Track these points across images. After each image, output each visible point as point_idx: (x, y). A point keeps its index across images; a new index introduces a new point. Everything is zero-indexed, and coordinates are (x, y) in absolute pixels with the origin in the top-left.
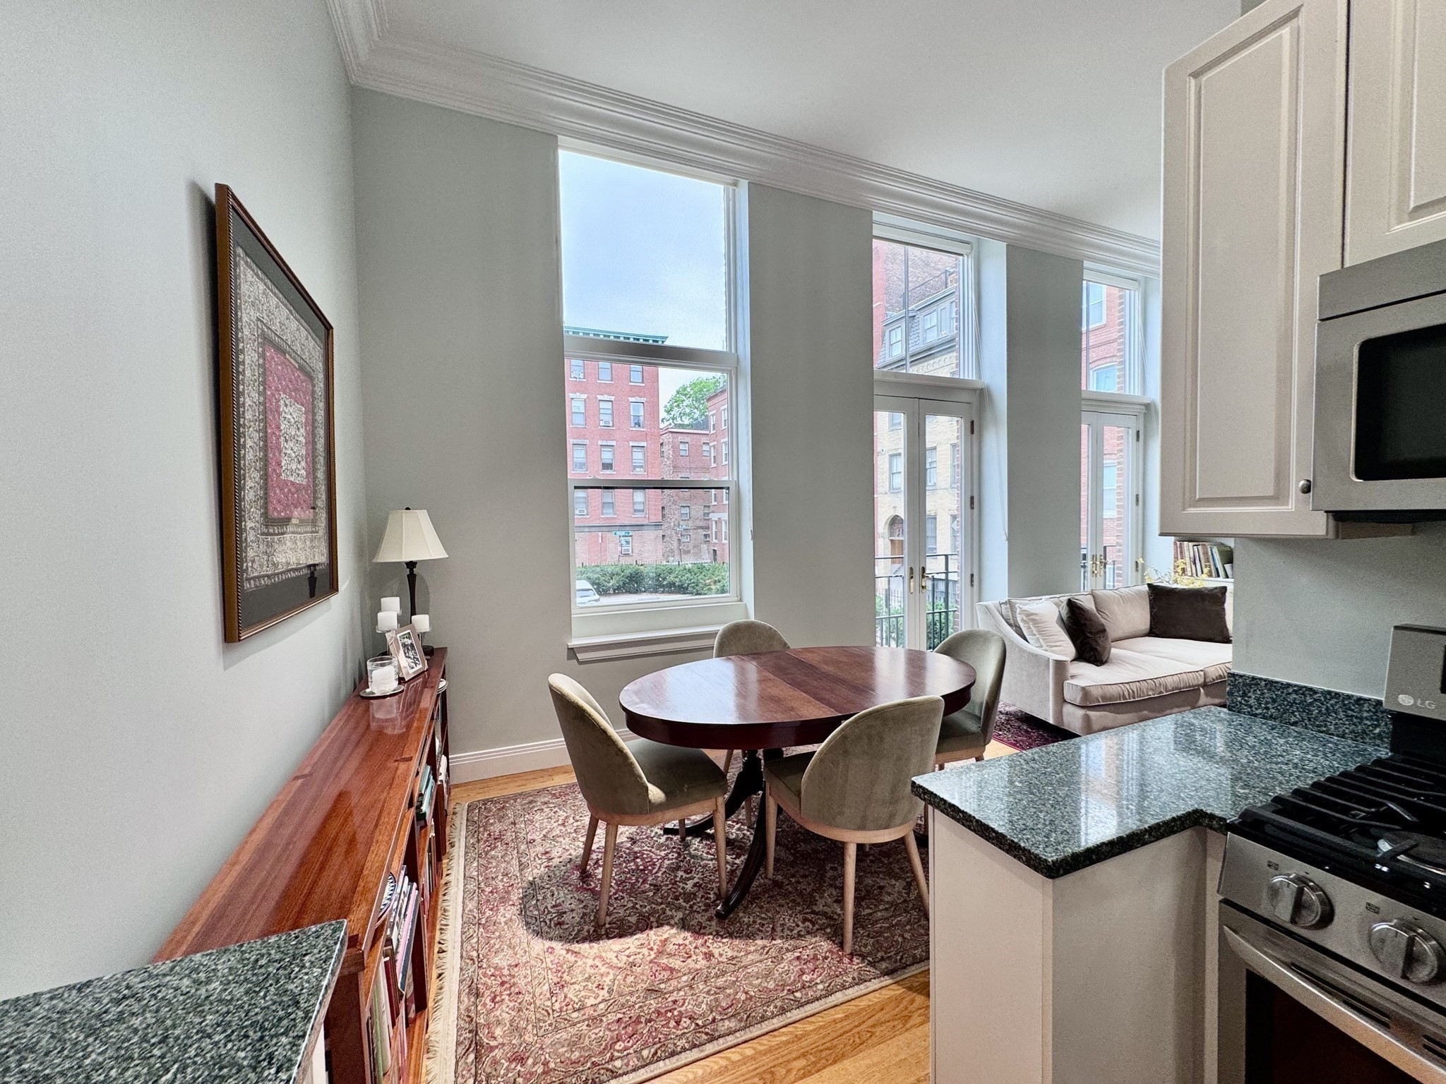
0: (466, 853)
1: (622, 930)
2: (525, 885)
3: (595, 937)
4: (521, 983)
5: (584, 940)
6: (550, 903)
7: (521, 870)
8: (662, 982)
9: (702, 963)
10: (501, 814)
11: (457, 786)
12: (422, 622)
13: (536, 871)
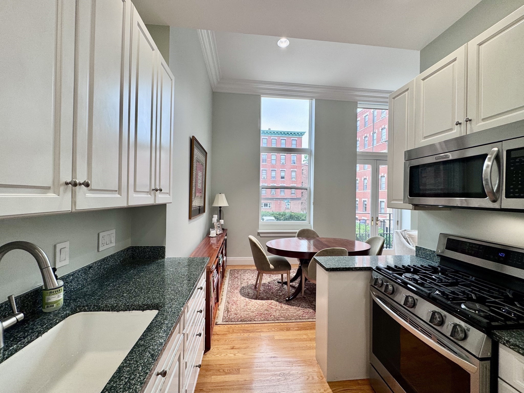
0: (229, 279)
1: (262, 299)
2: (242, 287)
3: (256, 299)
4: (238, 303)
5: (253, 299)
6: (247, 291)
7: (241, 284)
8: (269, 309)
9: (279, 308)
10: (238, 273)
11: (228, 266)
12: (222, 221)
13: (244, 285)
